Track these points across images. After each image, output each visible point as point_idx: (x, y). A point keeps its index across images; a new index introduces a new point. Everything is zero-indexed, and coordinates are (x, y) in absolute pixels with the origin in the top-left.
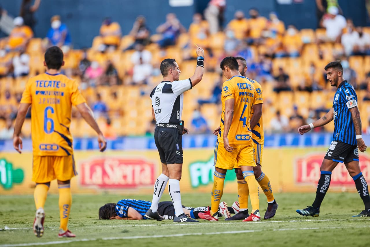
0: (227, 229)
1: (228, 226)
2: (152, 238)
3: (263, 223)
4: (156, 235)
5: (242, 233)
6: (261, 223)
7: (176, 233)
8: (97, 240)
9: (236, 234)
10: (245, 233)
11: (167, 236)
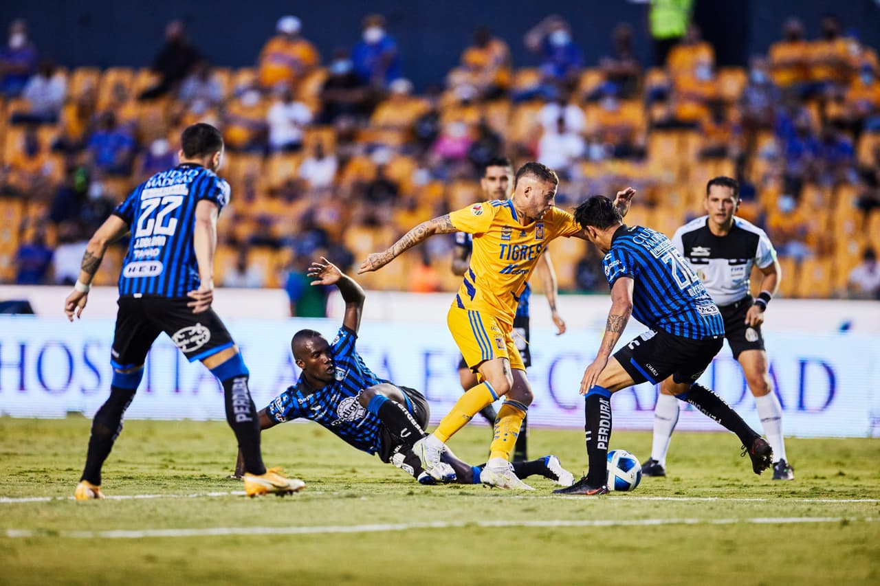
0: (759, 513)
1: (760, 507)
2: (590, 527)
3: (840, 503)
4: (600, 519)
5: (794, 524)
6: (836, 503)
7: (646, 517)
8: (468, 526)
9: (780, 525)
10: (802, 524)
11: (625, 523)
